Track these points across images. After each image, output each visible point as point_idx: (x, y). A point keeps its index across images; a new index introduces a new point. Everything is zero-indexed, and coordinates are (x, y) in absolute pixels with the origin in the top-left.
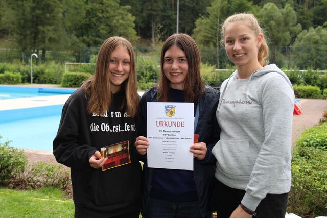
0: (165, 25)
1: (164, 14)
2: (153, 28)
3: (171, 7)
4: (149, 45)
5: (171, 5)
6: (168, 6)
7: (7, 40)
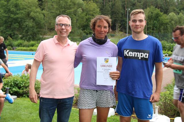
0: (122, 25)
1: (122, 19)
2: (117, 26)
3: (125, 16)
4: (115, 33)
5: (125, 15)
6: (124, 16)
7: (53, 33)
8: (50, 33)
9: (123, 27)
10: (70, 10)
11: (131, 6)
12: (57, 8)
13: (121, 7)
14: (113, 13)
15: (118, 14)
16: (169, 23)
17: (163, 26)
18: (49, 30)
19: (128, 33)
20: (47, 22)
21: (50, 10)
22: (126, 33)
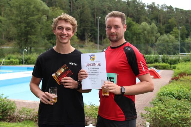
0: (92, 34)
1: (91, 28)
2: (86, 35)
3: (95, 25)
4: (84, 44)
5: (95, 24)
6: (93, 24)
7: (12, 43)
8: (8, 43)
9: (93, 37)
10: (33, 17)
11: (101, 14)
12: (17, 14)
13: (90, 15)
14: (82, 21)
15: (87, 22)
16: (142, 33)
17: (136, 36)
18: (7, 39)
19: (99, 44)
20: (5, 30)
21: (9, 15)
22: (96, 43)
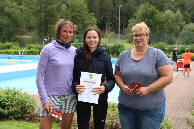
0: (113, 23)
1: (112, 17)
2: (106, 25)
3: (115, 14)
4: (104, 33)
5: (115, 13)
6: (114, 13)
7: (33, 33)
8: (28, 32)
9: (113, 27)
10: (53, 6)
11: (122, 2)
12: (37, 3)
13: (111, 4)
14: (102, 10)
15: (107, 11)
16: (166, 22)
17: (159, 25)
18: (28, 28)
19: (120, 33)
20: (26, 19)
21: (29, 5)
22: (117, 33)
